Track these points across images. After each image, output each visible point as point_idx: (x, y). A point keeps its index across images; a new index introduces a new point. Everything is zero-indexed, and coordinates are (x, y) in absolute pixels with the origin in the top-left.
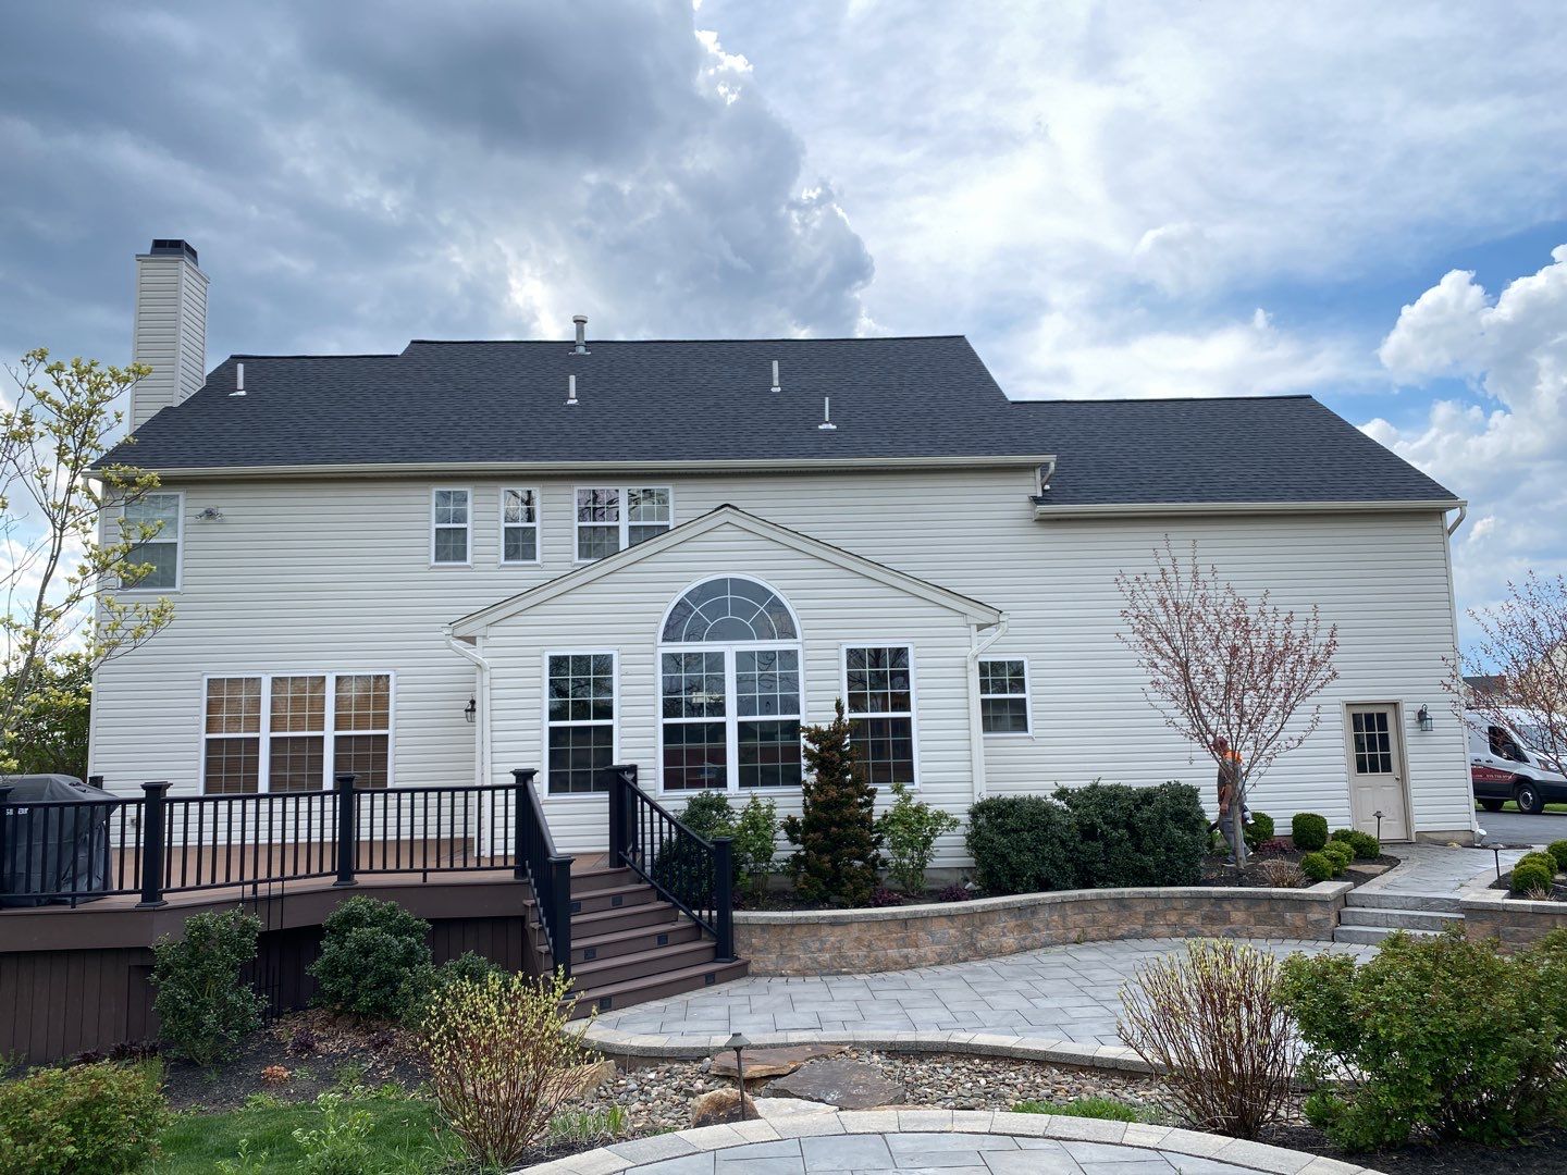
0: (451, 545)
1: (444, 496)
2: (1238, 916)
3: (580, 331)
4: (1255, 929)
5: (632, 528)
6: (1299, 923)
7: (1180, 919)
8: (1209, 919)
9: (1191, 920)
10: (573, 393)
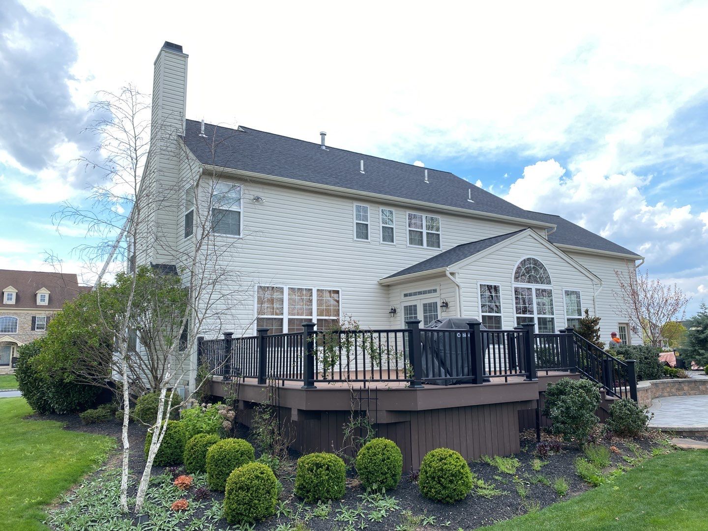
0: (363, 231)
1: (358, 208)
2: (686, 388)
3: (323, 140)
4: (692, 392)
5: (428, 233)
6: (704, 389)
7: (670, 390)
8: (678, 390)
9: (673, 390)
10: (362, 168)
